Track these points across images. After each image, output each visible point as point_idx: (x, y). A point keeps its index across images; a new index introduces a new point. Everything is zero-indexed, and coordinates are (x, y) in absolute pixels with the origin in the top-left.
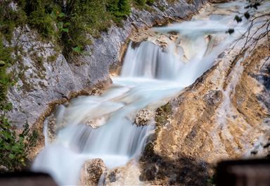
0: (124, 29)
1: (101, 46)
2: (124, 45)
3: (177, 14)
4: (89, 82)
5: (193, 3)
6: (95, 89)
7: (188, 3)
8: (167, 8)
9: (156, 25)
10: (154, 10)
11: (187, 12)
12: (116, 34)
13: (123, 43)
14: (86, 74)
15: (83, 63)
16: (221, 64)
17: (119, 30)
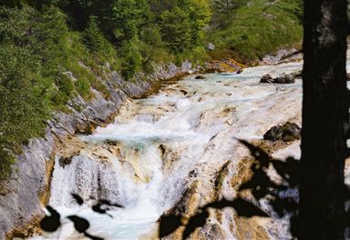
0: (46, 140)
1: (24, 164)
2: (49, 162)
3: (97, 115)
4: (21, 218)
5: (112, 100)
6: (30, 227)
7: (106, 99)
8: (84, 107)
9: (77, 132)
10: (71, 111)
11: (108, 112)
12: (38, 146)
13: (47, 159)
14: (16, 207)
15: (9, 191)
16: (199, 185)
17: (41, 142)
